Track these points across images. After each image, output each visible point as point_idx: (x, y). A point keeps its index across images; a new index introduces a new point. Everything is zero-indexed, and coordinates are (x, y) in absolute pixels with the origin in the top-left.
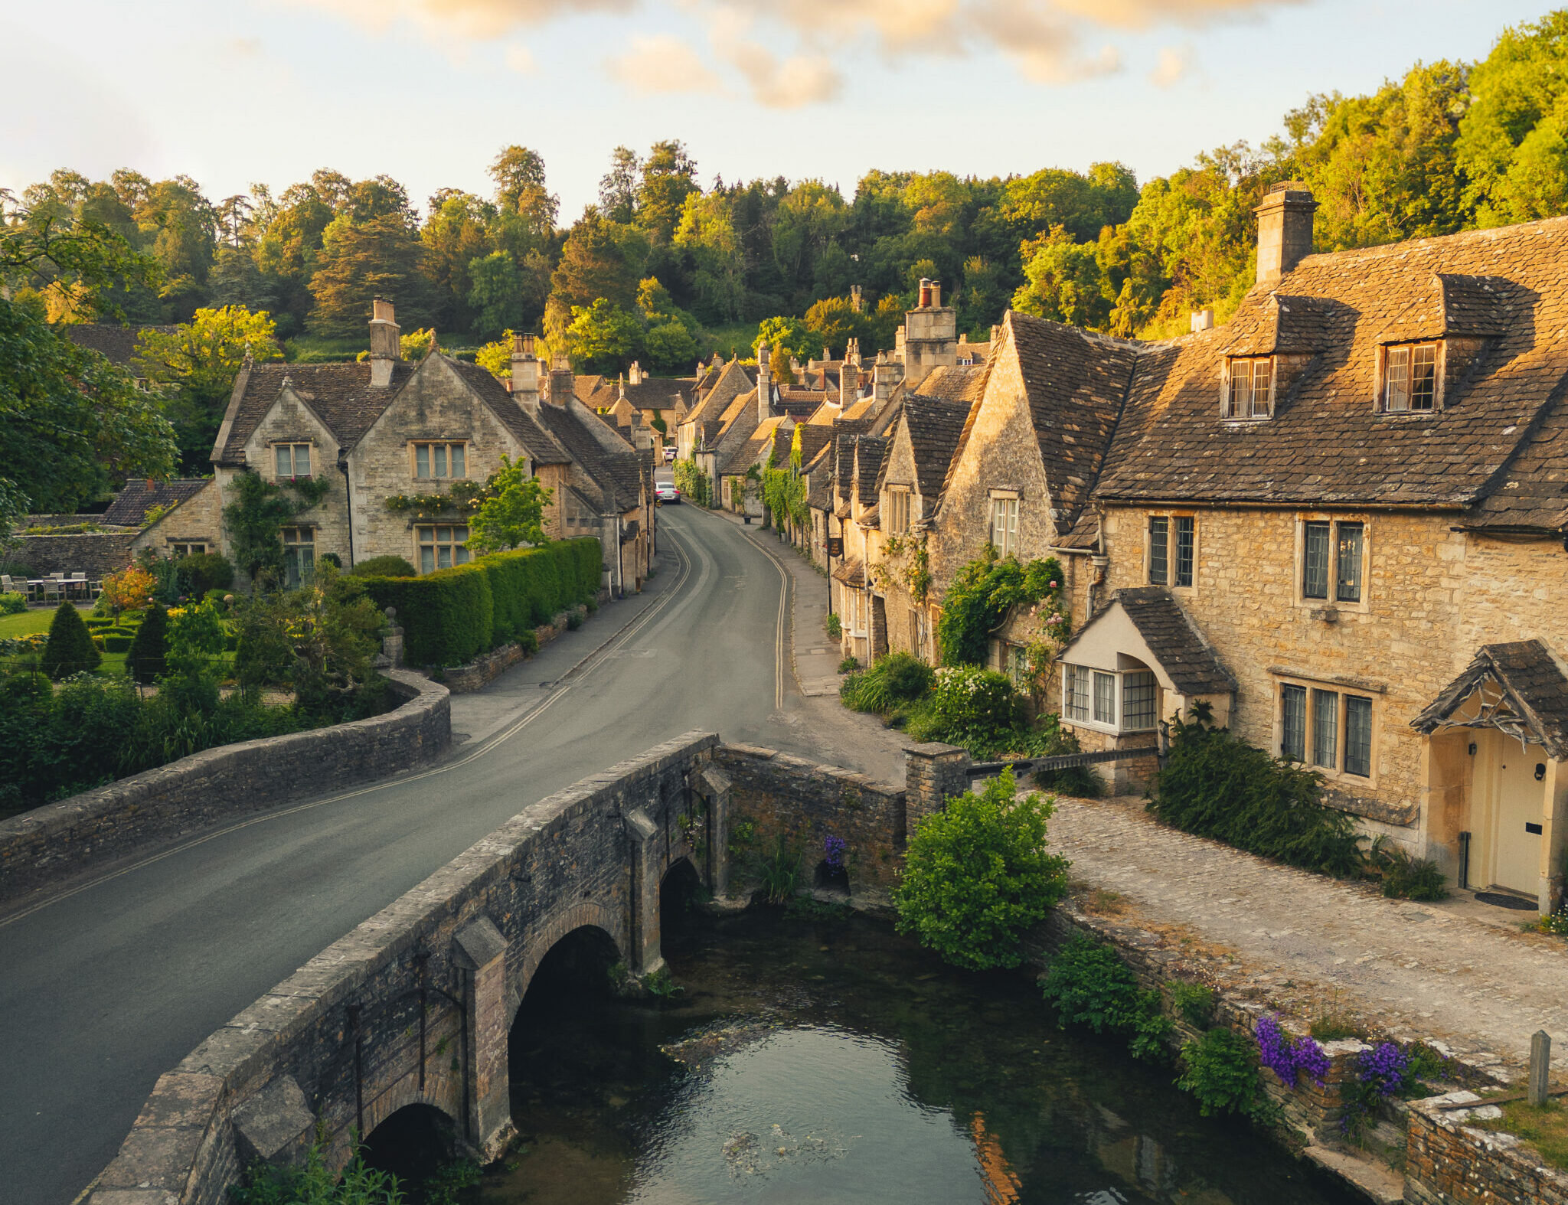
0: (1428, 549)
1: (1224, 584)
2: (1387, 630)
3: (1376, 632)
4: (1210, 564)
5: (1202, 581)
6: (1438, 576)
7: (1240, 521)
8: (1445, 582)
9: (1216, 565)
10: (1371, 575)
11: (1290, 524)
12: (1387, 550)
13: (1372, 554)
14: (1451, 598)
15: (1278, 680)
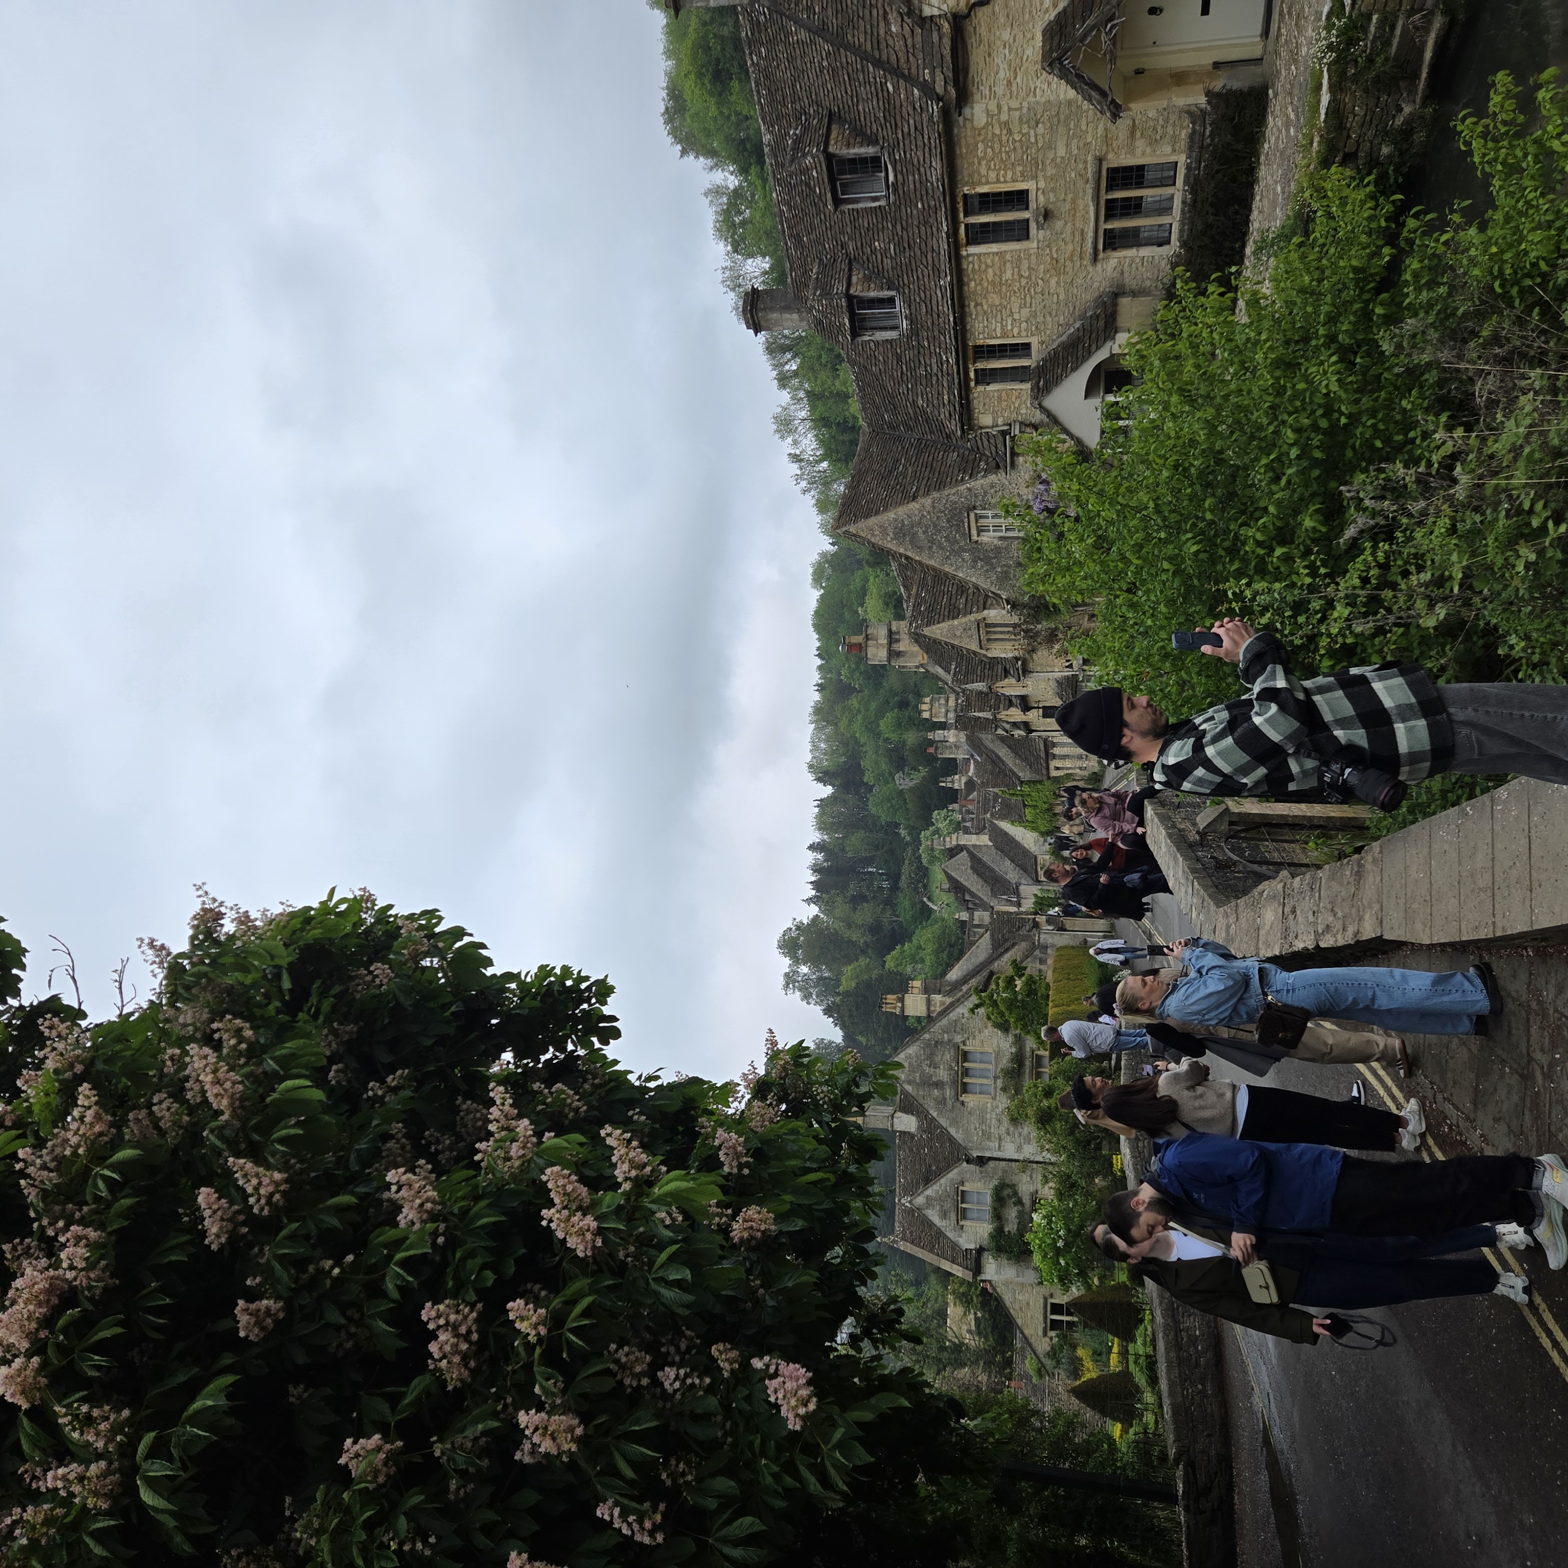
0: (979, 134)
1: (1025, 312)
6: (1000, 124)
7: (972, 304)
8: (1004, 117)
10: (1005, 182)
11: (971, 259)
15: (1101, 255)
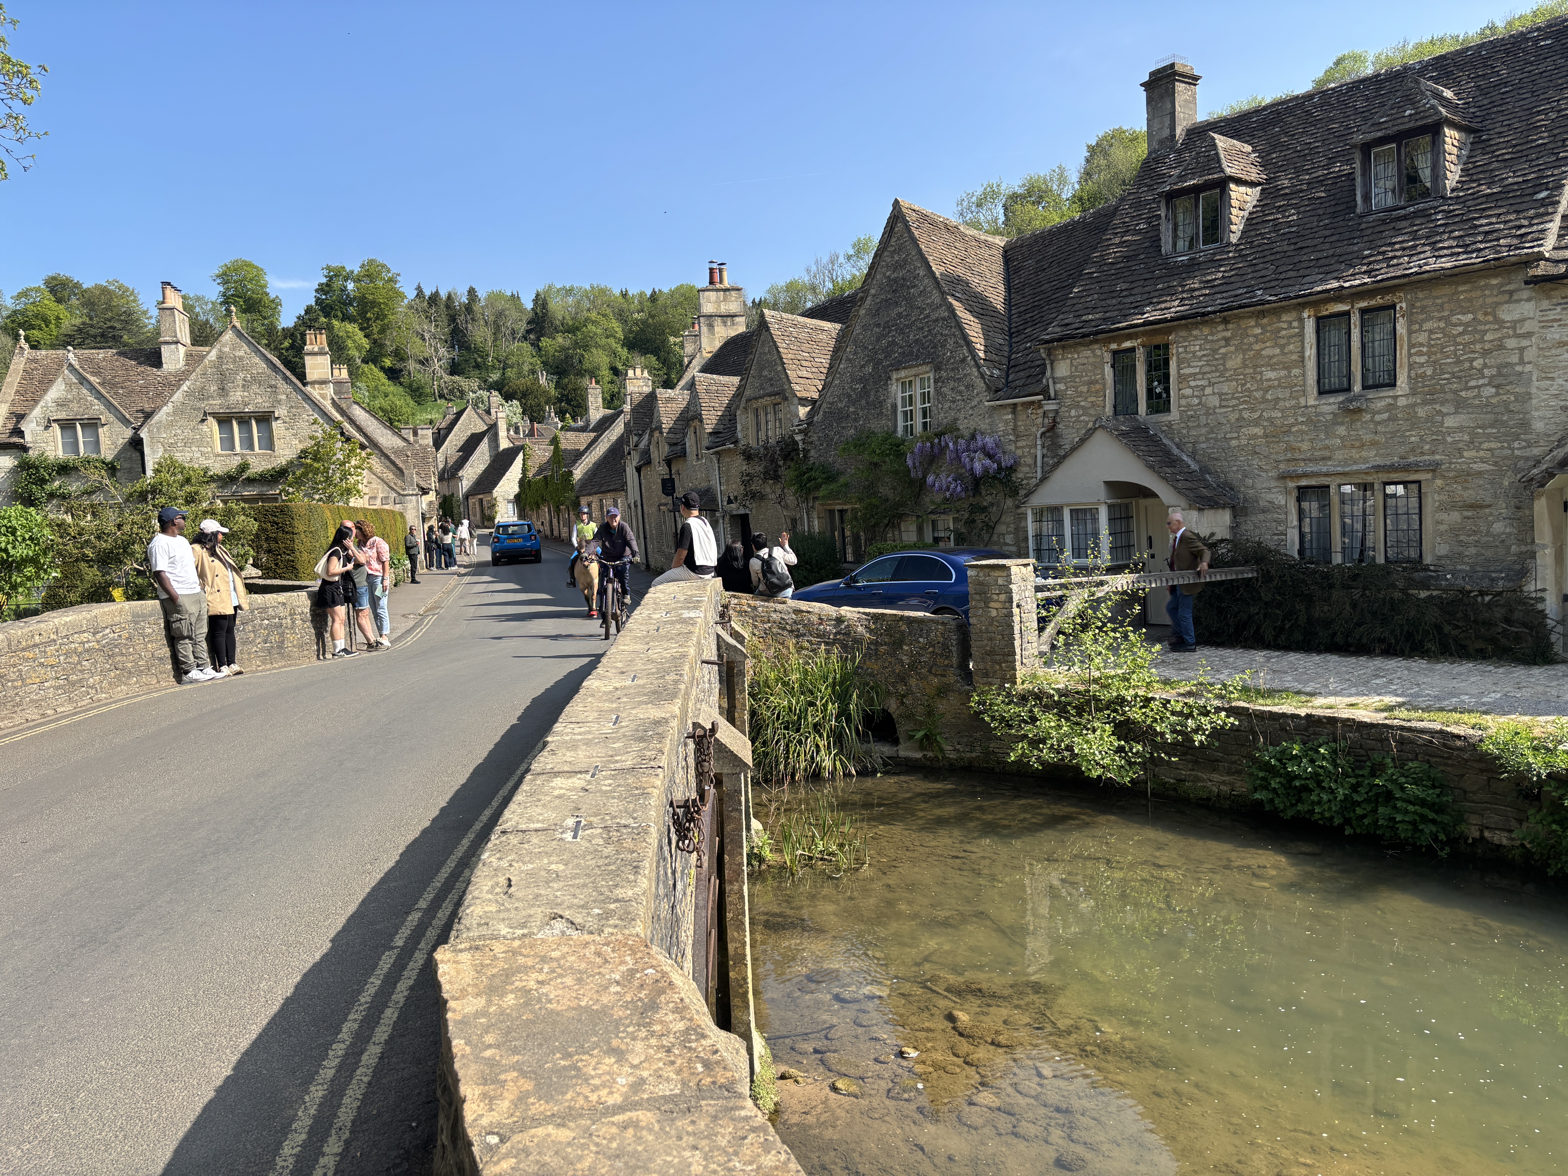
0: (1486, 314)
1: (1214, 401)
2: (1438, 407)
3: (1421, 412)
4: (1192, 383)
5: (1183, 402)
6: (1500, 339)
7: (1228, 334)
8: (1511, 343)
9: (1199, 383)
10: (1410, 355)
11: (1295, 324)
12: (1427, 326)
13: (1410, 333)
14: (1521, 358)
15: (1291, 484)
